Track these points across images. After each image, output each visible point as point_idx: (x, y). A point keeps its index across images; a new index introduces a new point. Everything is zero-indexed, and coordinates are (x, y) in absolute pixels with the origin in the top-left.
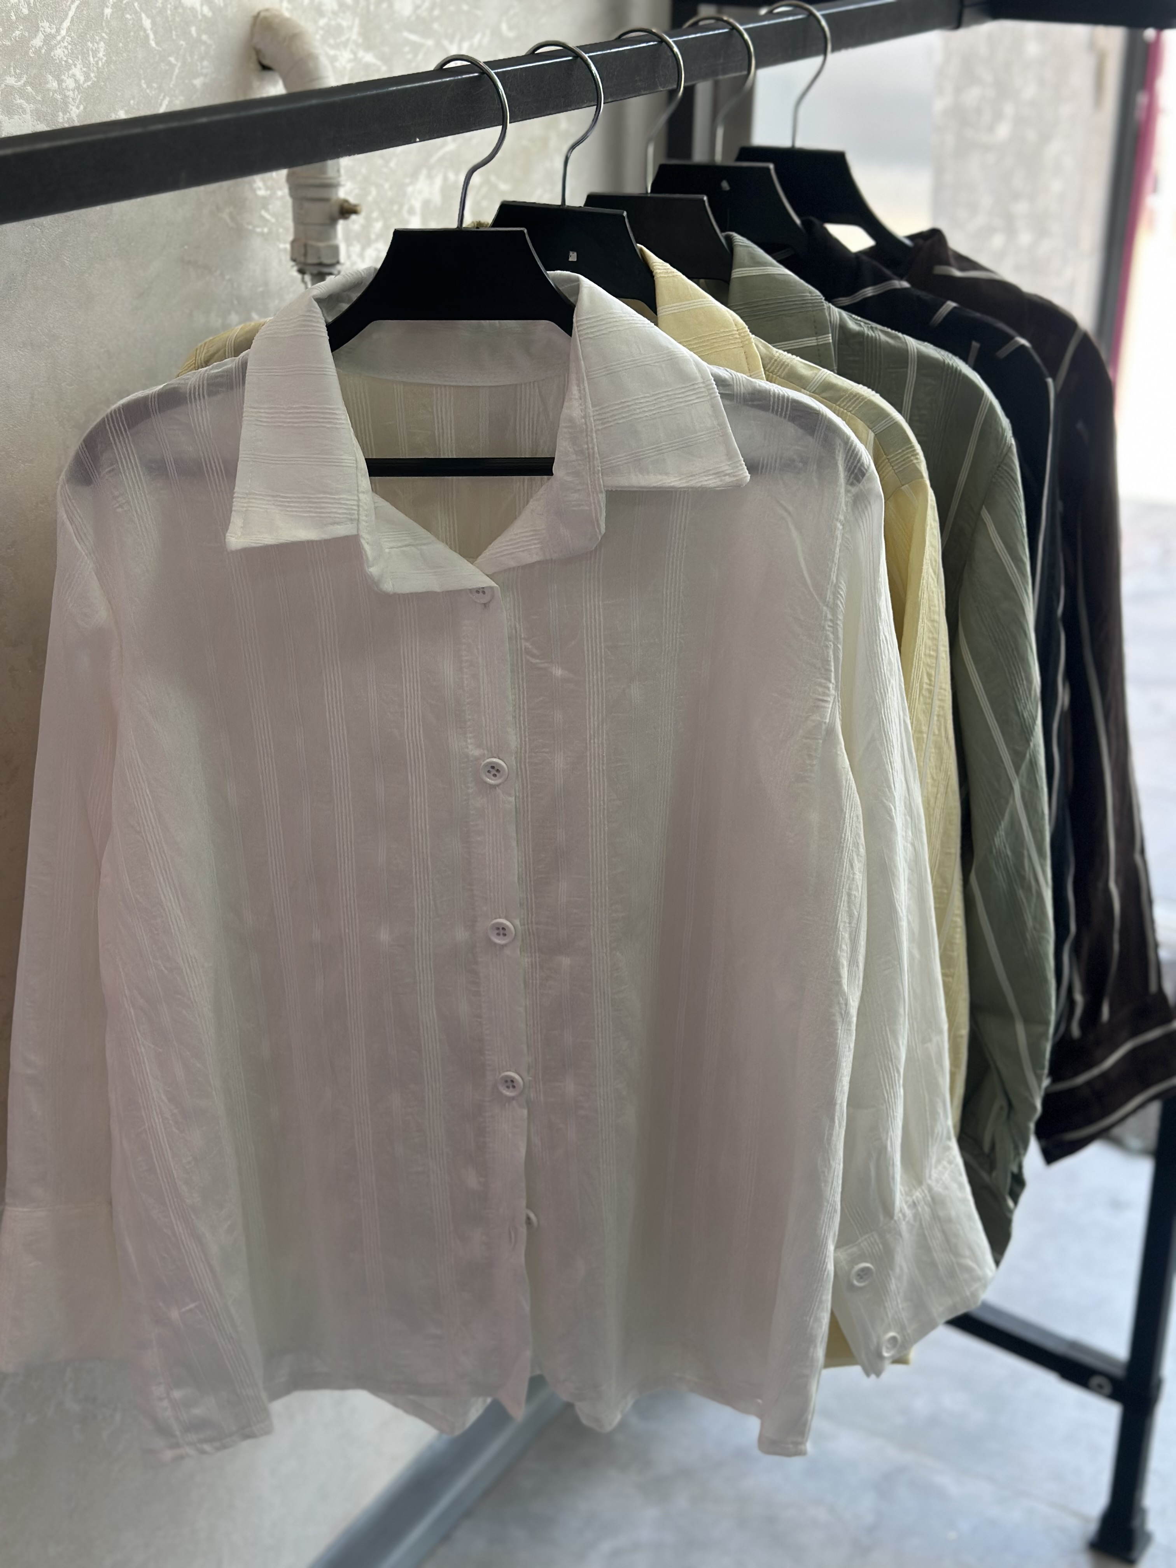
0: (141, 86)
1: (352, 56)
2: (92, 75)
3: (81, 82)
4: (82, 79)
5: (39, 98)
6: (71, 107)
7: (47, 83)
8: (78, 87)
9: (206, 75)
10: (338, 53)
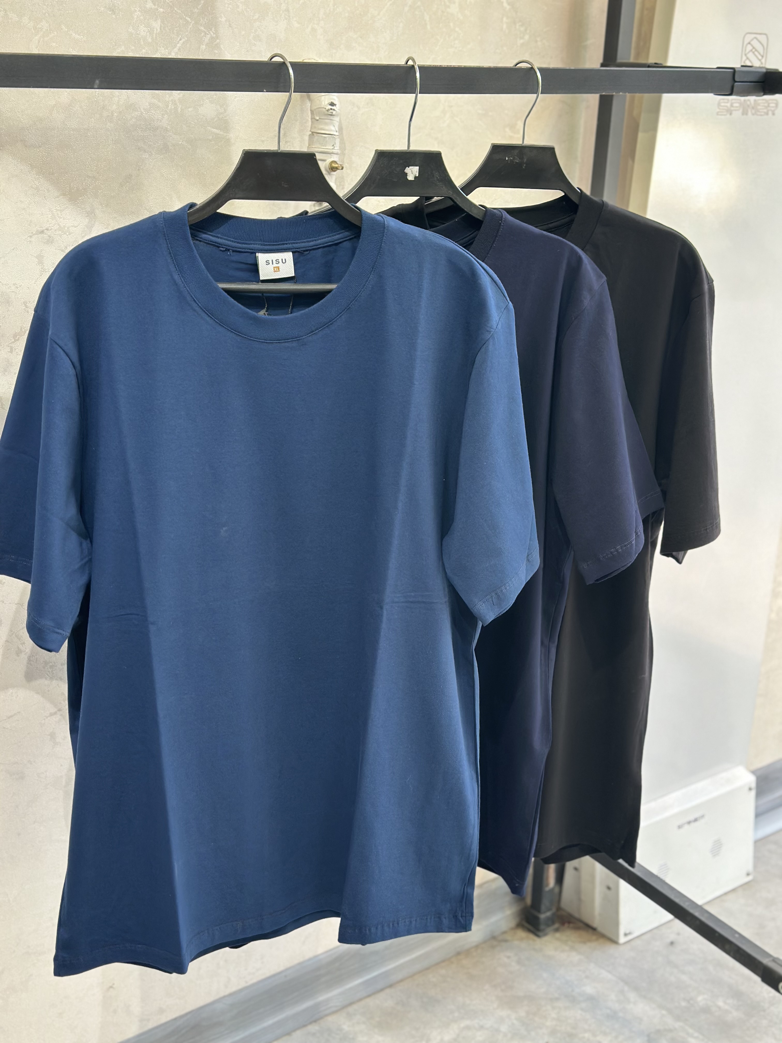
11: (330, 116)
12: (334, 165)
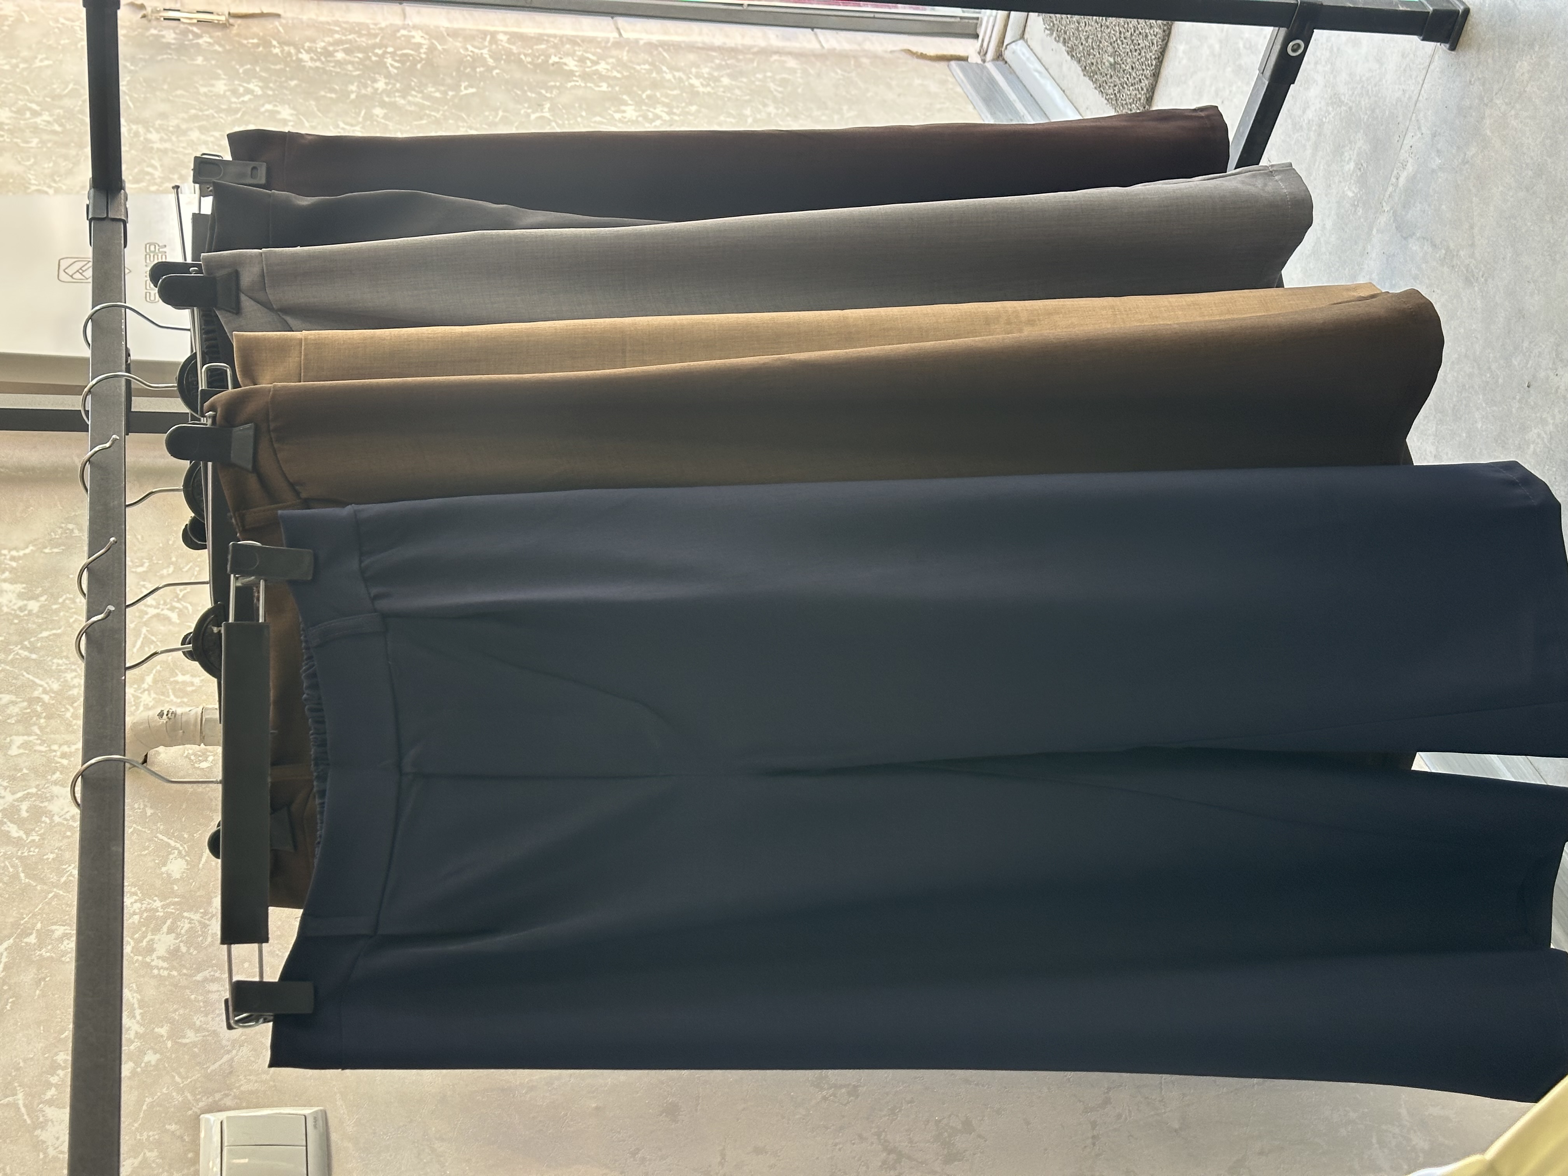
0: (146, 855)
1: (146, 692)
2: (133, 890)
3: (137, 898)
4: (135, 897)
5: (144, 929)
6: (153, 906)
7: (133, 923)
8: (141, 901)
9: (145, 806)
10: (142, 704)
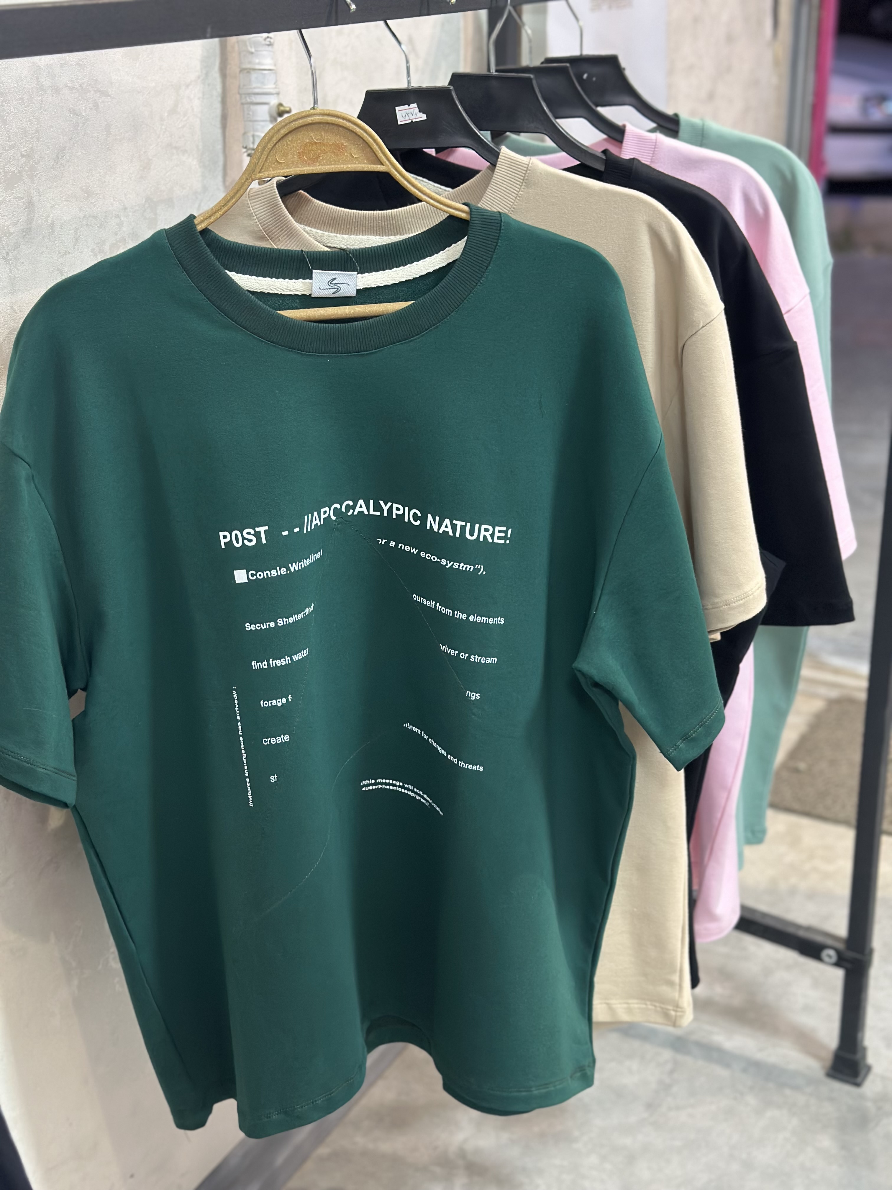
11: (267, 47)
12: (282, 108)
